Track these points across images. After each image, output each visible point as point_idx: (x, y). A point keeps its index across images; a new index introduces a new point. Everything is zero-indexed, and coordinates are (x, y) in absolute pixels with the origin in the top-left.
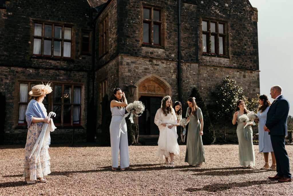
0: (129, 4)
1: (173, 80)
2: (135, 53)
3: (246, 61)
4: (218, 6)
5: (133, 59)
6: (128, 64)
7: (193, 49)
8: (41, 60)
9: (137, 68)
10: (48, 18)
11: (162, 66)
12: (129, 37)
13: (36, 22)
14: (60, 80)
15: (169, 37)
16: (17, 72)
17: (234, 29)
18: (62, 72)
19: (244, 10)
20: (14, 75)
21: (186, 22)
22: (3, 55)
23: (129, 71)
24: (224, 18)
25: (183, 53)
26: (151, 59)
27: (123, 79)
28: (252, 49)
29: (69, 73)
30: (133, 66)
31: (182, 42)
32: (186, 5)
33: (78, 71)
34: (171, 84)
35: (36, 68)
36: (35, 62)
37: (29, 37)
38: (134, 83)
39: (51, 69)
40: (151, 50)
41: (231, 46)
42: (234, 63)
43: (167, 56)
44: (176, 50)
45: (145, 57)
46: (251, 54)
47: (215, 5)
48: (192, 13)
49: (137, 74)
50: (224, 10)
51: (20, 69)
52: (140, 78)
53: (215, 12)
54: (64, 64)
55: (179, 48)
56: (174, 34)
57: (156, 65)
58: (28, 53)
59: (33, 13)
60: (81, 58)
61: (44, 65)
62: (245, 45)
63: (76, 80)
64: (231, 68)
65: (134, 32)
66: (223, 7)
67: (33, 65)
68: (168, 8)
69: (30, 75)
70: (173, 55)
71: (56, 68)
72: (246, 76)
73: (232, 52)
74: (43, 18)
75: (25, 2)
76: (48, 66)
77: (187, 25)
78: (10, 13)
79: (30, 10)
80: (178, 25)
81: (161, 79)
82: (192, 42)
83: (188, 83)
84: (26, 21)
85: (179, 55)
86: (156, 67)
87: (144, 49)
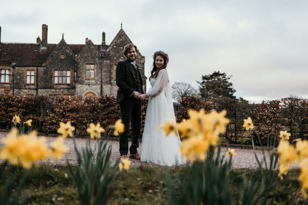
0: (80, 64)
1: (99, 92)
2: (82, 83)
4: (123, 59)
5: (81, 85)
6: (79, 87)
7: (108, 79)
8: (57, 86)
9: (83, 89)
10: (59, 68)
11: (94, 87)
13: (55, 70)
14: (65, 93)
15: (97, 75)
16: (48, 91)
18: (66, 90)
20: (47, 92)
21: (105, 68)
22: (43, 85)
23: (80, 90)
25: (103, 81)
26: (89, 85)
27: (77, 93)
29: (68, 90)
30: (81, 88)
31: (103, 77)
32: (105, 61)
33: (73, 89)
34: (98, 94)
35: (55, 89)
36: (55, 87)
37: (52, 77)
38: (82, 94)
39: (60, 89)
40: (89, 81)
43: (96, 83)
44: (100, 80)
45: (86, 84)
47: (121, 58)
48: (108, 64)
49: (83, 91)
51: (49, 90)
52: (84, 92)
54: (67, 87)
55: (102, 79)
56: (99, 74)
57: (91, 87)
58: (52, 83)
59: (54, 67)
60: (73, 83)
61: (58, 88)
63: (72, 93)
65: (82, 75)
67: (54, 88)
68: (97, 64)
69: (53, 92)
70: (99, 82)
71: (63, 88)
74: (58, 68)
75: (50, 63)
76: (60, 88)
77: (106, 69)
78: (45, 68)
79: (52, 66)
80: (102, 70)
81: (94, 92)
82: (108, 76)
83: (106, 93)
84: (51, 70)
85: (102, 82)
86: (91, 88)
87: (86, 81)
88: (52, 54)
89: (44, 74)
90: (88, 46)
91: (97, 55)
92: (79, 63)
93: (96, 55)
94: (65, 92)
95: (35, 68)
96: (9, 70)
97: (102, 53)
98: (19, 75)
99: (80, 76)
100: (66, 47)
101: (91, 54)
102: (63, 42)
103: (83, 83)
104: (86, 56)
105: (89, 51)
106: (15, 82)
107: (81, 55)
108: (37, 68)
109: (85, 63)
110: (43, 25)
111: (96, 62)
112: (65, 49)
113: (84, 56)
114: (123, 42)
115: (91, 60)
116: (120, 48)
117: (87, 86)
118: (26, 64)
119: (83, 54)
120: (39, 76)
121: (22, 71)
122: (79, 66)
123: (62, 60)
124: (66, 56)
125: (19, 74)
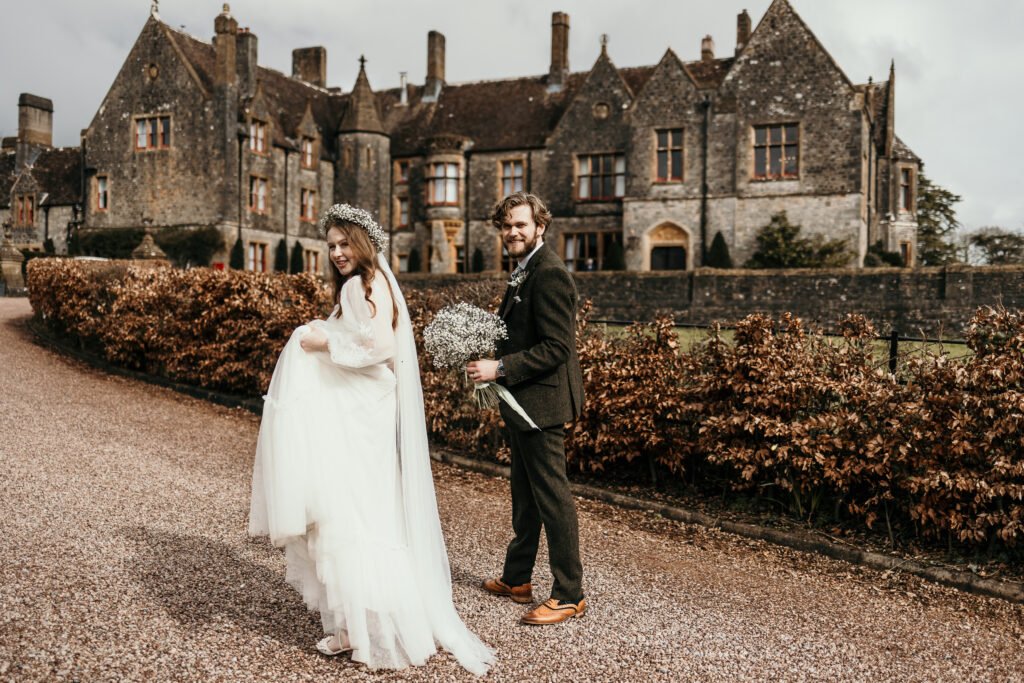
0: (637, 134)
1: (695, 223)
2: (642, 195)
3: (833, 179)
4: (781, 102)
5: (641, 204)
6: (635, 209)
7: (728, 177)
8: (586, 205)
9: (646, 213)
11: (679, 207)
12: (635, 176)
13: (580, 157)
14: (609, 228)
15: (691, 167)
16: (560, 223)
17: (811, 132)
18: (612, 218)
19: (834, 96)
20: (557, 227)
21: (717, 141)
23: (637, 218)
24: (793, 118)
25: (711, 185)
26: (664, 200)
27: (629, 228)
28: (847, 158)
30: (640, 211)
31: (709, 172)
32: (718, 116)
34: (693, 229)
35: (581, 216)
36: (580, 209)
37: (573, 179)
38: (640, 232)
39: (596, 215)
40: (664, 188)
41: (804, 159)
42: (808, 185)
43: (688, 193)
44: (700, 183)
45: (656, 199)
46: (844, 166)
47: (776, 102)
48: (729, 124)
49: (646, 220)
50: (792, 105)
51: (563, 220)
52: (648, 225)
53: (776, 113)
55: (704, 178)
56: (697, 162)
58: (572, 199)
59: (576, 147)
61: (590, 211)
62: (833, 153)
64: (799, 194)
65: (643, 168)
66: (791, 100)
67: (577, 213)
68: (690, 128)
69: (574, 225)
70: (695, 191)
71: (604, 213)
72: (832, 204)
73: (805, 168)
74: (588, 150)
75: (567, 134)
76: (593, 212)
77: (720, 145)
78: (551, 153)
79: (573, 143)
80: (704, 148)
81: (679, 223)
82: (726, 168)
83: (718, 225)
84: (569, 159)
85: (705, 189)
86: (671, 209)
87: (656, 189)
88: (573, 105)
89: (548, 170)
90: (664, 68)
91: (693, 99)
92: (635, 129)
93: (690, 97)
94: (610, 225)
95: (524, 156)
96: (456, 164)
97: (707, 91)
98: (482, 177)
99: (636, 173)
100: (612, 79)
101: (671, 97)
102: (603, 62)
103: (645, 195)
104: (656, 103)
105: (667, 88)
106: (472, 199)
107: (639, 104)
108: (529, 155)
109: (652, 129)
110: (556, 15)
111: (687, 122)
112: (609, 87)
113: (648, 106)
114: (782, 41)
115: (672, 118)
116: (772, 64)
117: (660, 204)
118: (501, 143)
119: (648, 98)
120: (534, 177)
121: (489, 164)
122: (635, 139)
123: (600, 122)
124: (611, 107)
125: (481, 175)
